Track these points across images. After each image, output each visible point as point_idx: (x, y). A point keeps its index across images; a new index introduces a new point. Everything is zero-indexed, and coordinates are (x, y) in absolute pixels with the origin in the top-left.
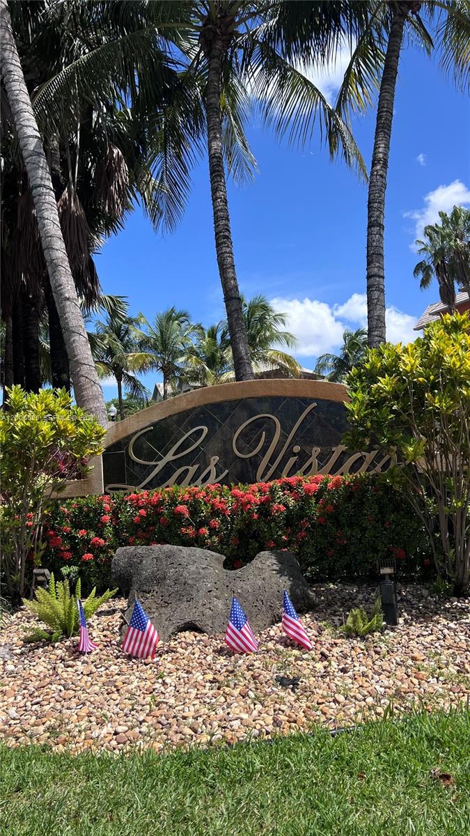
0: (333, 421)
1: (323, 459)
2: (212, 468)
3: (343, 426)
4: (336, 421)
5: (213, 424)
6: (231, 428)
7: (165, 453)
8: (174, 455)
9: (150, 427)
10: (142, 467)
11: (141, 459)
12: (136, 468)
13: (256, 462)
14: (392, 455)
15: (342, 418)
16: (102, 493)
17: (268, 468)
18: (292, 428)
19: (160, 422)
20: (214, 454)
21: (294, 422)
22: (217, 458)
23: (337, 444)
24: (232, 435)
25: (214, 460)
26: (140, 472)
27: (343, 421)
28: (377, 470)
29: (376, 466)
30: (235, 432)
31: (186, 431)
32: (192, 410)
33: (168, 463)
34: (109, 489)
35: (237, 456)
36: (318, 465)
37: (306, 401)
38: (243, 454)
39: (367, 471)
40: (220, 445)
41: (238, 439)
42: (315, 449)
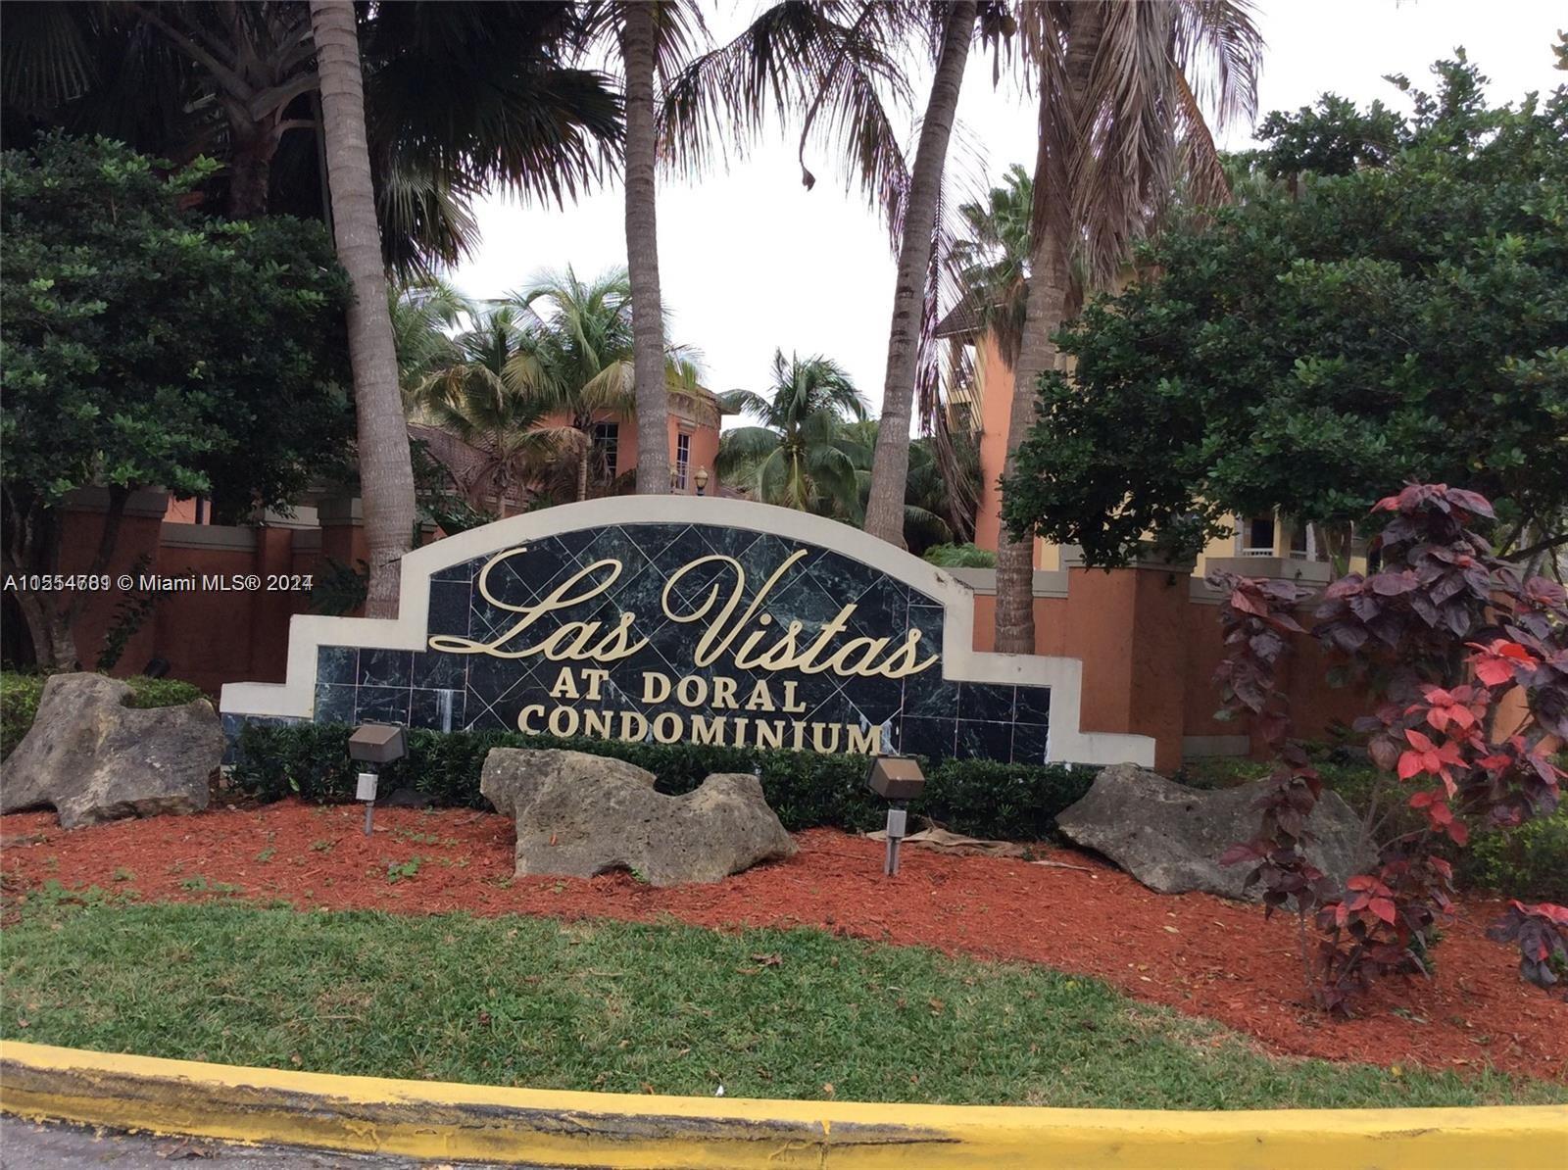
0: (830, 583)
1: (804, 641)
2: (622, 630)
3: (844, 592)
4: (834, 584)
5: (633, 559)
6: (663, 571)
7: (544, 596)
8: (559, 600)
9: (522, 546)
10: (500, 614)
11: (498, 599)
12: (488, 614)
13: (697, 629)
14: (910, 647)
15: (843, 579)
16: (422, 648)
17: (715, 644)
18: (763, 584)
19: (538, 542)
20: (628, 608)
21: (768, 576)
22: (632, 616)
23: (830, 620)
24: (662, 582)
25: (627, 618)
26: (494, 621)
27: (844, 586)
28: (884, 669)
29: (883, 662)
30: (669, 577)
31: (586, 564)
32: (599, 530)
33: (547, 612)
34: (437, 643)
35: (666, 618)
36: (797, 648)
37: (792, 545)
38: (677, 615)
39: (868, 668)
40: (640, 595)
41: (672, 589)
42: (794, 623)
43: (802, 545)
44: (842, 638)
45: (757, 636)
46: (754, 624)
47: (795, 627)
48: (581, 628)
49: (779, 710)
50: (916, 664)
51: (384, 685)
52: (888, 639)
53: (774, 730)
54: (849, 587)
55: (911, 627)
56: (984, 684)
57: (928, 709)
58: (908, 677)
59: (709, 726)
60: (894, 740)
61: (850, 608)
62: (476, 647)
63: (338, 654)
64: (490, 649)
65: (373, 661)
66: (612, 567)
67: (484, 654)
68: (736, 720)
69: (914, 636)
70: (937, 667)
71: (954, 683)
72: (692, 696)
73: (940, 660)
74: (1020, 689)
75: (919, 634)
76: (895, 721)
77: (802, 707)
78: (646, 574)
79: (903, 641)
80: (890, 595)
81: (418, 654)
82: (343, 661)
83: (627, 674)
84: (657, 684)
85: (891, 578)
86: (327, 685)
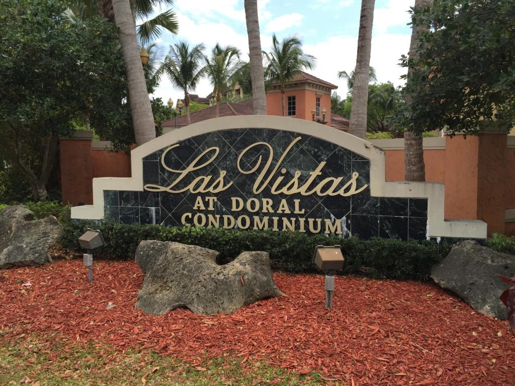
0: (313, 152)
1: (302, 180)
2: (221, 179)
3: (320, 156)
4: (315, 153)
5: (224, 146)
6: (237, 151)
7: (188, 165)
8: (194, 167)
9: (177, 143)
10: (171, 174)
11: (170, 168)
12: (166, 174)
13: (253, 177)
14: (353, 181)
15: (319, 150)
16: (142, 190)
17: (262, 183)
18: (282, 154)
19: (184, 141)
20: (223, 169)
21: (284, 150)
22: (225, 172)
23: (314, 170)
24: (237, 156)
25: (223, 173)
26: (169, 177)
27: (320, 153)
28: (341, 192)
29: (340, 189)
30: (240, 154)
31: (204, 150)
32: (208, 134)
33: (189, 172)
34: (147, 187)
35: (240, 172)
36: (299, 184)
37: (294, 135)
38: (244, 171)
39: (333, 192)
40: (228, 162)
41: (241, 159)
42: (297, 172)
43: (299, 135)
44: (320, 178)
45: (280, 179)
46: (279, 173)
47: (298, 174)
48: (203, 179)
49: (292, 213)
50: (357, 189)
51: (129, 206)
52: (342, 178)
53: (291, 222)
54: (322, 154)
55: (353, 171)
56: (392, 198)
57: (365, 211)
58: (353, 195)
59: (261, 221)
60: (348, 226)
61: (323, 164)
62: (162, 189)
63: (111, 194)
64: (168, 189)
65: (124, 196)
66: (215, 150)
67: (165, 192)
68: (273, 218)
69: (355, 175)
70: (368, 190)
71: (376, 198)
72: (253, 207)
73: (369, 187)
74: (412, 200)
75: (358, 174)
76: (348, 217)
77: (303, 212)
78: (229, 153)
79: (350, 178)
80: (342, 156)
81: (141, 192)
82: (113, 196)
83: (225, 198)
84: (238, 203)
85: (342, 148)
86: (108, 207)
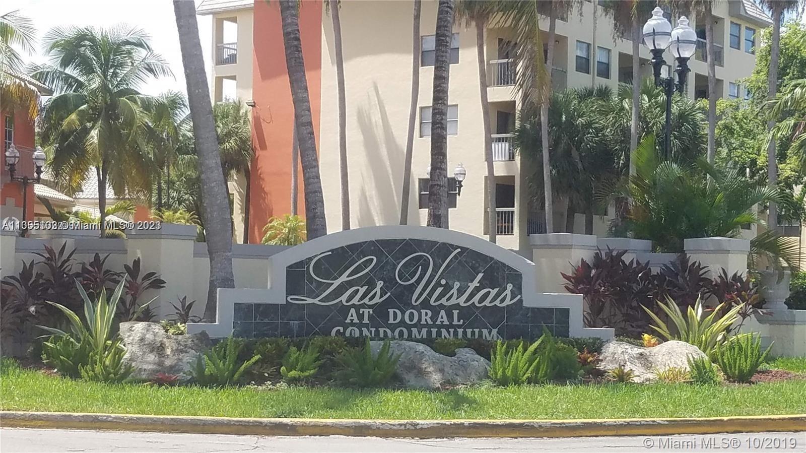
1: (461, 292)
2: (378, 289)
3: (478, 268)
4: (473, 264)
5: (381, 255)
6: (395, 261)
7: (340, 275)
8: (347, 277)
9: (328, 251)
10: (320, 284)
11: (319, 277)
12: (314, 284)
13: (412, 288)
14: (508, 292)
15: (477, 262)
16: (284, 302)
17: (421, 294)
18: (441, 266)
19: (336, 249)
20: (380, 279)
21: (443, 262)
22: (382, 283)
23: (472, 281)
24: (395, 266)
25: (380, 284)
26: (317, 288)
27: (477, 265)
28: (497, 303)
29: (496, 299)
30: (398, 264)
31: (359, 259)
32: (364, 243)
33: (342, 283)
34: (291, 299)
35: (398, 282)
36: (458, 295)
37: (453, 247)
38: (403, 281)
39: (490, 303)
40: (385, 273)
41: (400, 269)
42: (456, 283)
43: (459, 247)
44: (477, 290)
45: (440, 290)
46: (438, 284)
47: (457, 285)
48: (358, 289)
49: (451, 323)
50: (511, 300)
51: (266, 321)
52: (498, 289)
53: (449, 333)
54: (480, 265)
55: (508, 283)
56: (541, 308)
57: (517, 320)
58: (508, 305)
59: (420, 331)
61: (480, 275)
62: (310, 301)
63: (244, 307)
64: (316, 301)
65: (261, 309)
67: (313, 304)
68: (432, 329)
69: (510, 287)
70: (521, 301)
71: (528, 308)
72: (411, 320)
73: (521, 297)
74: (557, 309)
75: (512, 286)
76: (503, 327)
77: (461, 322)
78: (387, 263)
79: (505, 289)
80: (498, 268)
81: (282, 305)
82: (246, 310)
83: (380, 312)
84: (395, 313)
85: (497, 261)
86: (239, 322)
